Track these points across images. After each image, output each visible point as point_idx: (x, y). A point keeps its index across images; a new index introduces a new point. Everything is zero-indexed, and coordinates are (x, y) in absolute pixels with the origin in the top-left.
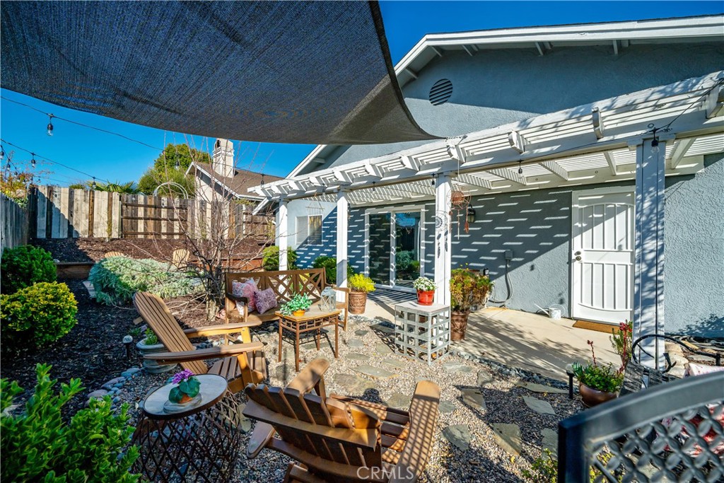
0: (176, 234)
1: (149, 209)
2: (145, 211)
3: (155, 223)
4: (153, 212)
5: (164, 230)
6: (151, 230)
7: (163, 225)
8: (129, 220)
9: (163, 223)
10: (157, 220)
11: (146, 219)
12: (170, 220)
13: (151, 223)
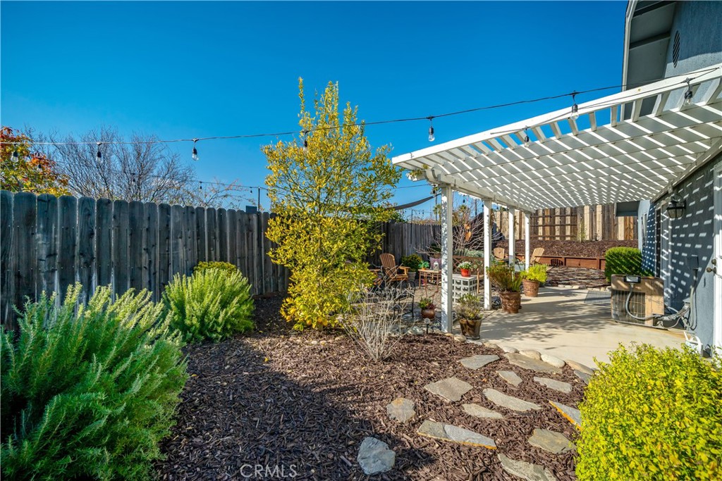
0: (568, 236)
1: (546, 218)
2: (544, 220)
3: (550, 228)
4: (549, 220)
5: (557, 233)
6: (548, 233)
7: (557, 229)
10: (552, 226)
11: (544, 226)
12: (563, 225)
13: (548, 229)
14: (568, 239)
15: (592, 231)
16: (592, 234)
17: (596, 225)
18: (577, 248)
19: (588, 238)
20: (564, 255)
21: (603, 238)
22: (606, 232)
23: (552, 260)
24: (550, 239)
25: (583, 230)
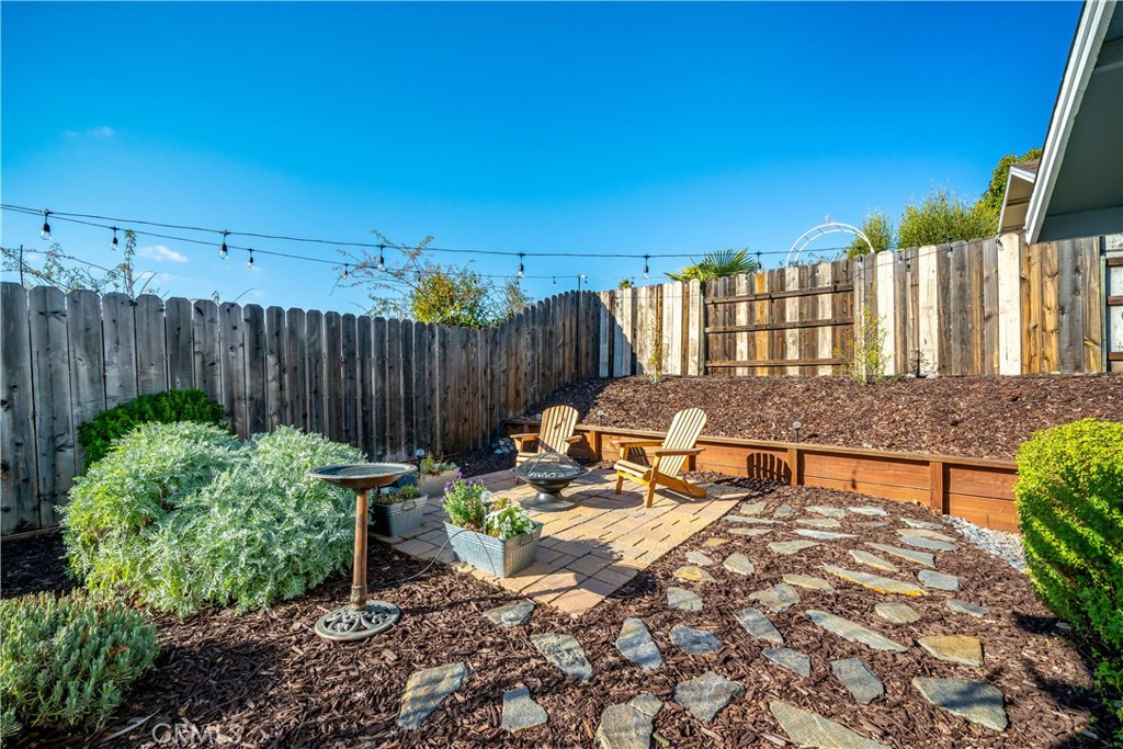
0: (824, 363)
1: (757, 305)
2: (751, 310)
3: (772, 337)
4: (766, 311)
5: (793, 353)
6: (763, 355)
7: (789, 340)
8: (720, 336)
9: (791, 336)
10: (777, 329)
11: (752, 330)
12: (809, 326)
13: (763, 338)
14: (825, 371)
15: (905, 342)
16: (905, 352)
17: (916, 320)
18: (851, 408)
19: (890, 371)
20: (798, 438)
21: (943, 367)
22: (955, 346)
23: (750, 458)
24: (772, 373)
25: (872, 335)
